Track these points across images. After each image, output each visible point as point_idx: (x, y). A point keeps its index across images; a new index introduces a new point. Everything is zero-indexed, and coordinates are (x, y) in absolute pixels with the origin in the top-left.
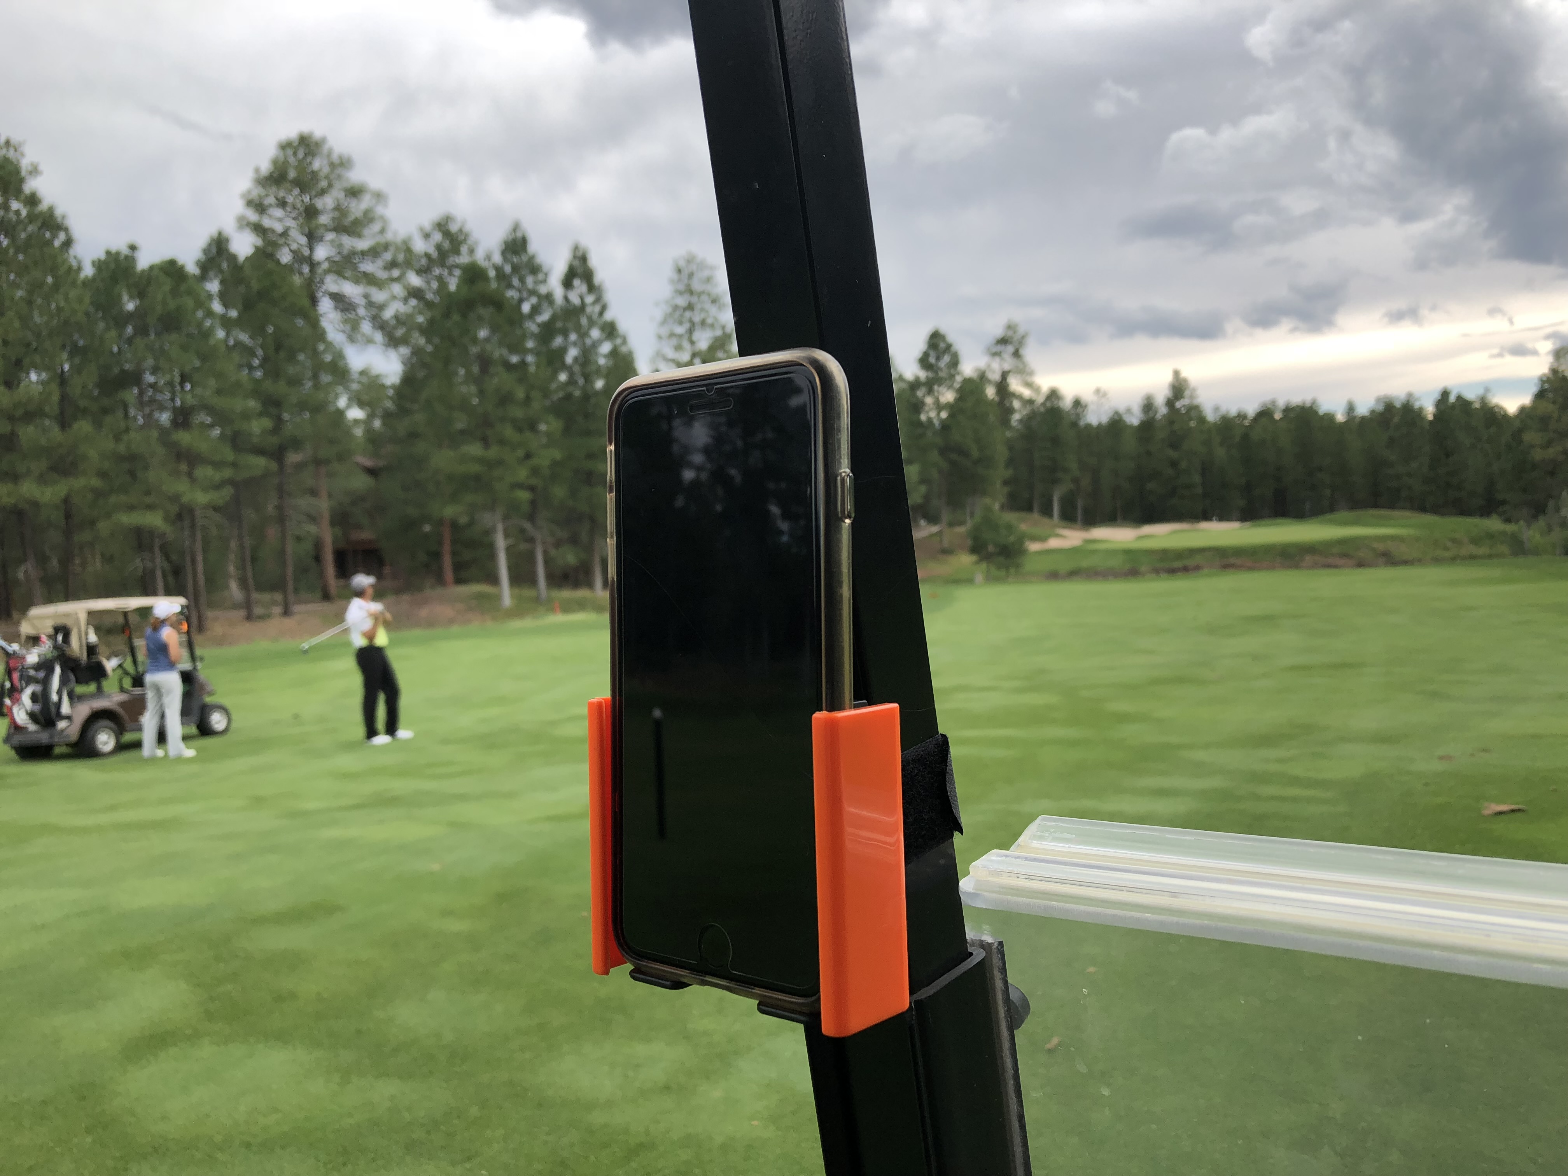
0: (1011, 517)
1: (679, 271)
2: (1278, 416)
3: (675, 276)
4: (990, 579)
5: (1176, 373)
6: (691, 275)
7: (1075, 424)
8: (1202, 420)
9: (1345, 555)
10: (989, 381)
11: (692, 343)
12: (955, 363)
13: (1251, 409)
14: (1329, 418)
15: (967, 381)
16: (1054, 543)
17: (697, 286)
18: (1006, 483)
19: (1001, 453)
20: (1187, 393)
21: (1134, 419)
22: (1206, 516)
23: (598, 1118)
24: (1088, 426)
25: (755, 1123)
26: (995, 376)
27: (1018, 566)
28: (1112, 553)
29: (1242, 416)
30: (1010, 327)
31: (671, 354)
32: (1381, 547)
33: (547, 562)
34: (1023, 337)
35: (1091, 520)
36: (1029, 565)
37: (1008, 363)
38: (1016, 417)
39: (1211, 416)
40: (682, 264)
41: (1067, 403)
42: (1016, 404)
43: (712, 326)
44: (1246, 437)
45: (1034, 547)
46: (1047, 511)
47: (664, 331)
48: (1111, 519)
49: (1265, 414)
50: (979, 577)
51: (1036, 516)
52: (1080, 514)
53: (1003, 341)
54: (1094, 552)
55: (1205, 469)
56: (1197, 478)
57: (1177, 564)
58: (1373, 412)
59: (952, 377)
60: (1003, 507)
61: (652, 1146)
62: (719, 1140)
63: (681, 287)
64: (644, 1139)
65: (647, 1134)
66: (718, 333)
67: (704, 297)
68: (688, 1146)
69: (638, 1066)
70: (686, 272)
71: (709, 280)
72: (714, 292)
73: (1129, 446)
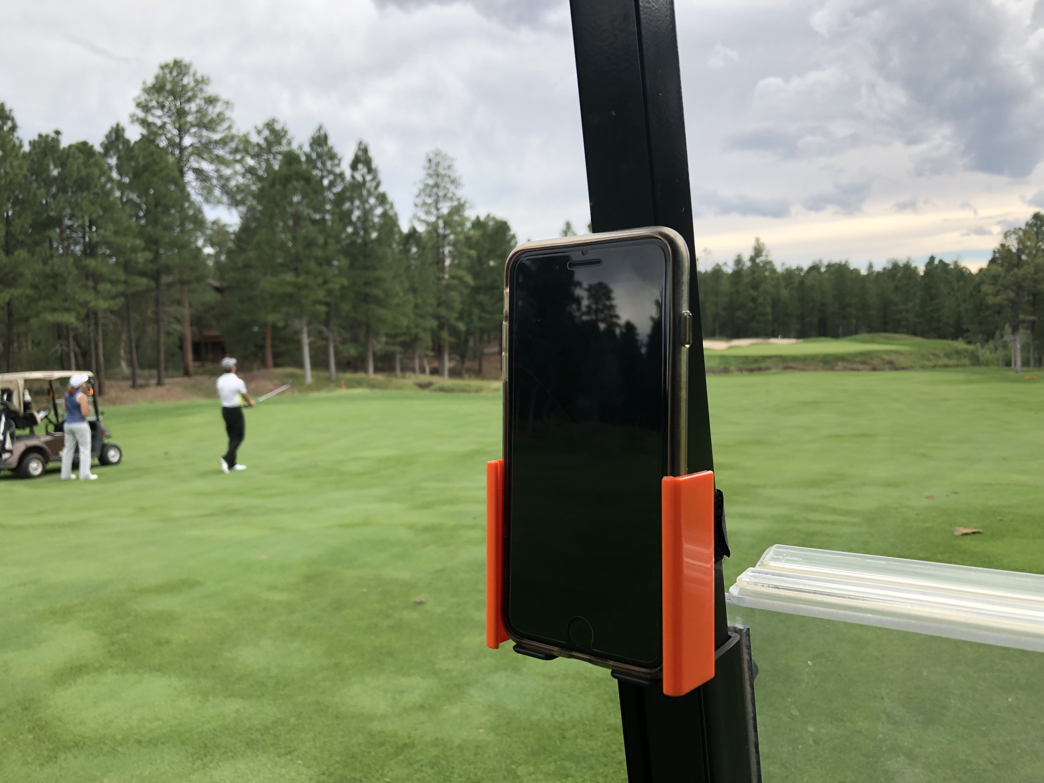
1: (430, 161)
2: (823, 270)
3: (427, 165)
5: (757, 240)
6: (438, 164)
8: (773, 271)
9: (864, 363)
11: (438, 209)
13: (806, 266)
14: (856, 272)
17: (442, 171)
20: (764, 253)
21: (729, 269)
22: (774, 335)
23: (376, 726)
24: (699, 273)
25: (481, 731)
28: (712, 357)
29: (799, 269)
31: (423, 216)
32: (887, 357)
33: (336, 354)
39: (779, 269)
40: (432, 156)
43: (451, 199)
44: (802, 283)
47: (419, 201)
48: (713, 335)
49: (814, 268)
55: (775, 303)
56: (769, 310)
57: (754, 366)
58: (885, 269)
61: (413, 745)
62: (457, 742)
63: (431, 172)
64: (407, 741)
65: (409, 737)
66: (455, 203)
67: (446, 179)
68: (437, 746)
69: (402, 692)
70: (434, 161)
71: (449, 167)
72: (453, 175)
73: (725, 286)
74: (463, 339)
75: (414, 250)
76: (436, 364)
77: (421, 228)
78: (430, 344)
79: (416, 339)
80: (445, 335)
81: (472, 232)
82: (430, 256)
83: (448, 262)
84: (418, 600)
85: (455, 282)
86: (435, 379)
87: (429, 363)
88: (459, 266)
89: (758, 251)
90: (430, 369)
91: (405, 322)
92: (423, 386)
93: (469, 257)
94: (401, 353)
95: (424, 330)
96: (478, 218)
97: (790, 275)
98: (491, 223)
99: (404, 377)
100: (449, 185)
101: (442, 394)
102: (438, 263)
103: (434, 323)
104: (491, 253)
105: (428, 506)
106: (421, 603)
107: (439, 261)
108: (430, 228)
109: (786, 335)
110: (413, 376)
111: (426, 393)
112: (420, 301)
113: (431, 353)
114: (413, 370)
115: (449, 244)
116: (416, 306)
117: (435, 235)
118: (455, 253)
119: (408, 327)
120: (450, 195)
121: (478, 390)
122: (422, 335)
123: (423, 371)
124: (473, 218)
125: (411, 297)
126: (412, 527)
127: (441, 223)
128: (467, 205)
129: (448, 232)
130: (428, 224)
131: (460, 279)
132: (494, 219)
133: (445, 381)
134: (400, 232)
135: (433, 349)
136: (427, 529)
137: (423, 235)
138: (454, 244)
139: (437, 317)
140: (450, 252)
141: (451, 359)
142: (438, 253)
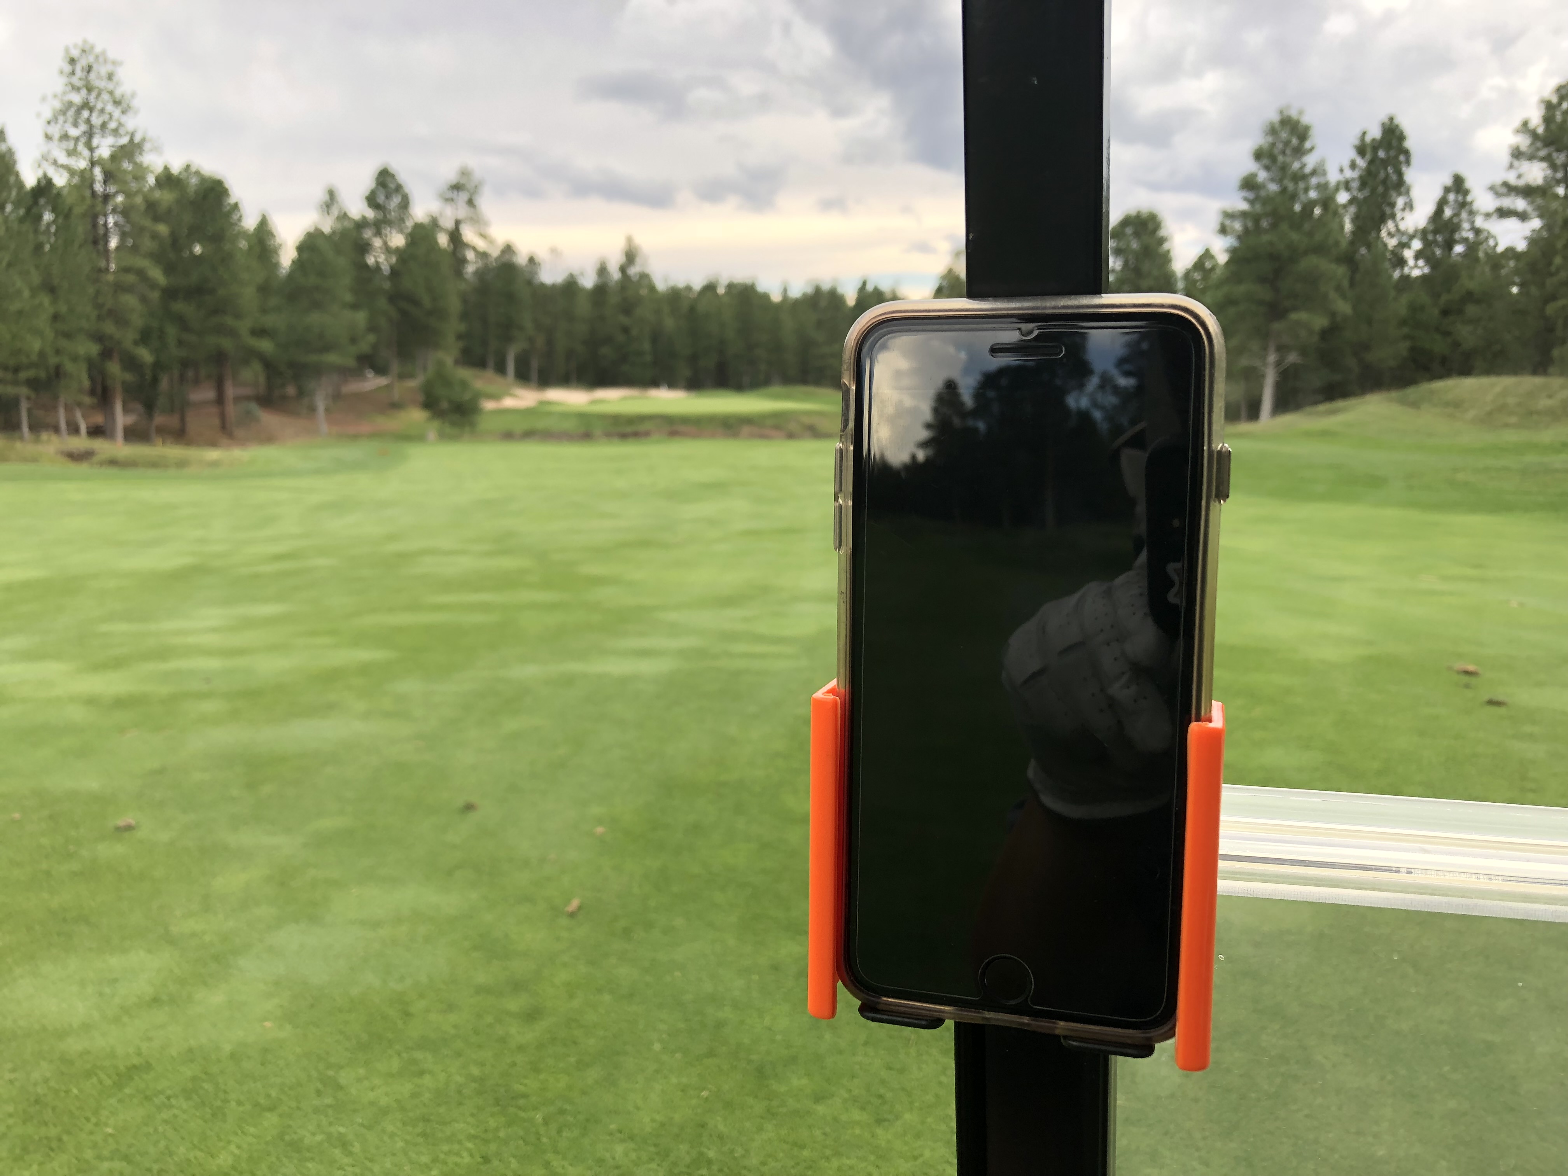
0: (464, 373)
1: (72, 61)
2: (721, 290)
3: (68, 68)
4: (443, 437)
5: (629, 240)
6: (89, 69)
7: (529, 283)
8: (652, 288)
9: (777, 427)
10: (442, 229)
11: (92, 150)
12: (405, 204)
13: (698, 284)
14: (765, 297)
15: (418, 226)
16: (508, 402)
17: (96, 82)
18: (460, 337)
19: (454, 305)
20: (638, 261)
21: (588, 282)
22: (654, 383)
24: (543, 285)
26: (449, 224)
27: (472, 425)
28: (566, 415)
29: (689, 288)
30: (465, 173)
31: (63, 159)
32: (807, 420)
34: (476, 187)
35: (545, 380)
36: (485, 424)
37: (462, 211)
38: (470, 269)
39: (661, 286)
40: (75, 53)
41: (521, 259)
42: (470, 255)
43: (116, 132)
44: (692, 309)
45: (489, 405)
46: (501, 369)
47: (55, 131)
48: (565, 380)
49: (710, 288)
50: (432, 435)
51: (490, 374)
52: (534, 374)
53: (457, 187)
54: (549, 414)
55: (655, 337)
56: (647, 346)
57: (629, 429)
58: (805, 295)
59: (402, 220)
60: (457, 362)
61: (147, 1067)
62: (227, 1048)
63: (75, 80)
64: (136, 1061)
65: (139, 1054)
66: (125, 140)
67: (105, 96)
68: (192, 1061)
69: (115, 980)
70: (83, 63)
71: (110, 77)
72: (118, 93)
73: (583, 308)
74: (148, 377)
75: (48, 217)
76: (99, 419)
77: (60, 180)
78: (86, 383)
79: (58, 373)
80: (114, 368)
81: (157, 194)
82: (81, 229)
83: (113, 243)
84: (121, 822)
85: (131, 278)
86: (100, 445)
87: (84, 417)
88: (135, 249)
89: (631, 256)
90: (88, 428)
91: (36, 345)
92: (76, 457)
93: (155, 236)
94: (28, 398)
95: (75, 359)
96: (166, 169)
97: (675, 296)
98: (194, 181)
99: (37, 441)
100: (110, 108)
101: (113, 471)
102: (95, 242)
103: (94, 349)
104: (196, 232)
105: (117, 663)
106: (129, 828)
107: (98, 240)
108: (76, 180)
109: (672, 384)
110: (54, 438)
111: (83, 468)
112: (63, 308)
113: (87, 400)
114: (56, 429)
115: (114, 211)
116: (56, 317)
117: (88, 193)
118: (128, 228)
119: (42, 354)
120: (113, 125)
121: (182, 464)
122: (69, 367)
123: (74, 430)
124: (159, 169)
125: (45, 300)
126: (91, 701)
127: (98, 172)
128: (147, 146)
129: (112, 189)
130: (72, 172)
131: (141, 273)
132: (197, 173)
133: (119, 448)
134: (20, 185)
135: (92, 392)
136: (121, 703)
137: (65, 192)
138: (125, 212)
139: (99, 337)
140: (116, 224)
141: (126, 410)
142: (95, 225)
